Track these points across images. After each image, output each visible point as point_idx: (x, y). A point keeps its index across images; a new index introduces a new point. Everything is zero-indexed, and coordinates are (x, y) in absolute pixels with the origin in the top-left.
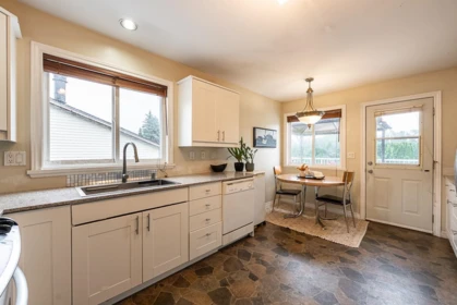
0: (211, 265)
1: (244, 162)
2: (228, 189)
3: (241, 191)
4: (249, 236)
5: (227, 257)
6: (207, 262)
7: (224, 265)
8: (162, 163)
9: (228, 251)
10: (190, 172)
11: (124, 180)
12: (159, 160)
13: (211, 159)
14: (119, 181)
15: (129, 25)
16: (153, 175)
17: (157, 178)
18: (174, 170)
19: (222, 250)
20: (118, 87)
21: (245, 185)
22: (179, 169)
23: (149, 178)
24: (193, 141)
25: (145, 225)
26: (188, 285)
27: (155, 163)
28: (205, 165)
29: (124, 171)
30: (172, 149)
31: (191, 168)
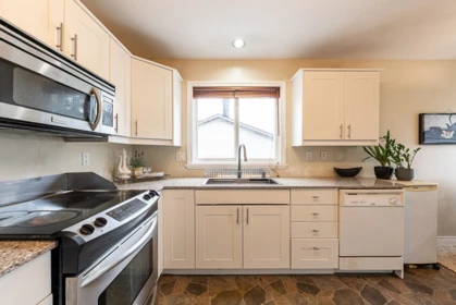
0: (318, 286)
1: (394, 166)
2: (348, 200)
3: (373, 205)
4: (393, 274)
5: (344, 287)
6: (315, 280)
7: (335, 294)
8: (274, 163)
9: (350, 280)
10: (306, 174)
11: (239, 176)
12: (270, 160)
13: (336, 161)
14: (236, 177)
15: (239, 43)
16: (264, 174)
17: (267, 176)
18: (287, 171)
19: (340, 275)
20: (237, 98)
21: (383, 199)
22: (292, 170)
23: (260, 176)
24: (304, 140)
25: (245, 218)
26: (284, 293)
27: (267, 163)
28: (327, 167)
29: (239, 169)
30: (285, 149)
31: (307, 169)
